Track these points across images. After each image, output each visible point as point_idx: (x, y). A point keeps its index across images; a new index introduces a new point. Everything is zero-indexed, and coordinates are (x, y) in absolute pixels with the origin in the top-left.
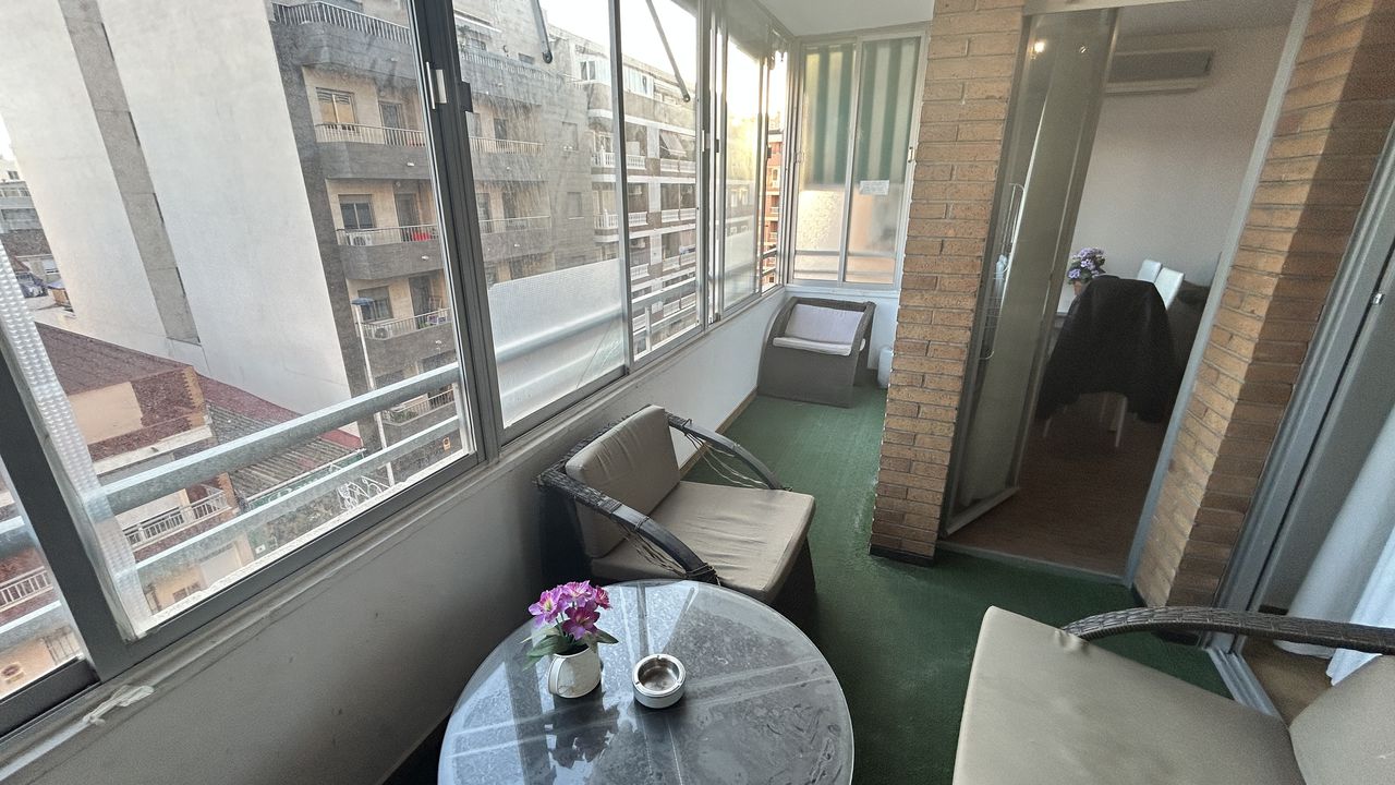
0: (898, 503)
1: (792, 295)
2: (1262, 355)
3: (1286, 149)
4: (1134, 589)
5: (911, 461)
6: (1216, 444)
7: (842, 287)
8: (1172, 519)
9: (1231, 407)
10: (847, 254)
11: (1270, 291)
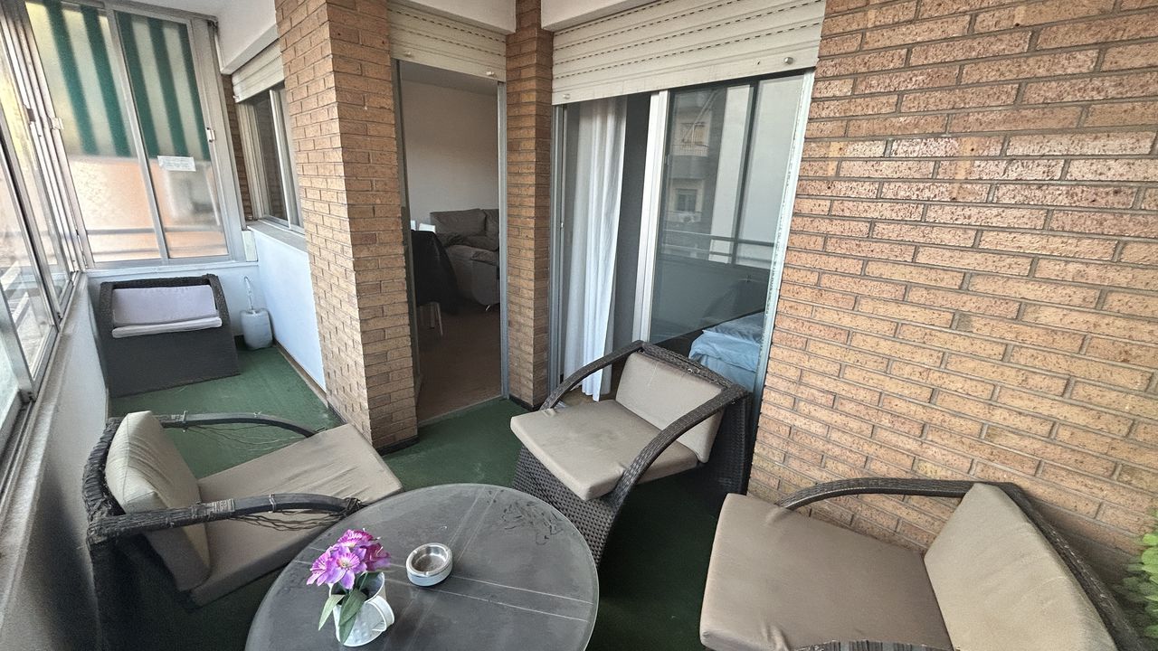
0: (385, 408)
1: (101, 281)
2: (538, 256)
3: (516, 157)
4: (512, 398)
5: (388, 373)
6: (531, 304)
7: (169, 264)
8: (521, 350)
9: (532, 284)
10: (164, 230)
11: (532, 225)
